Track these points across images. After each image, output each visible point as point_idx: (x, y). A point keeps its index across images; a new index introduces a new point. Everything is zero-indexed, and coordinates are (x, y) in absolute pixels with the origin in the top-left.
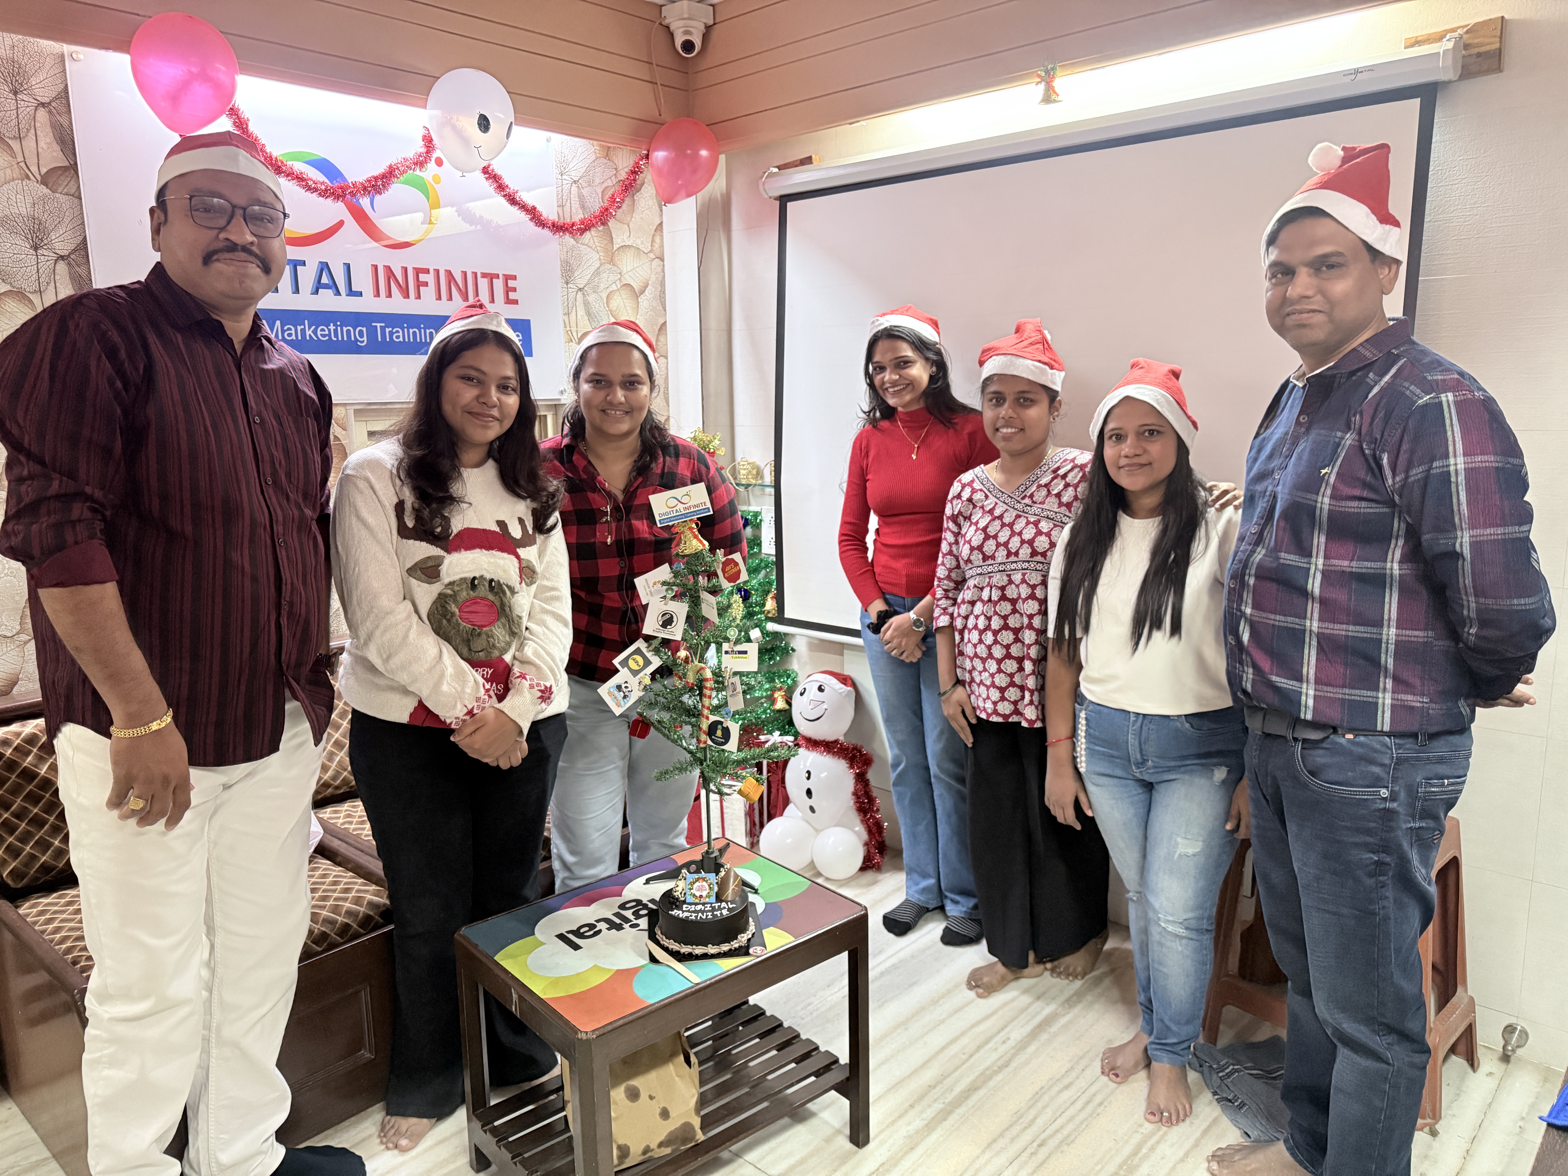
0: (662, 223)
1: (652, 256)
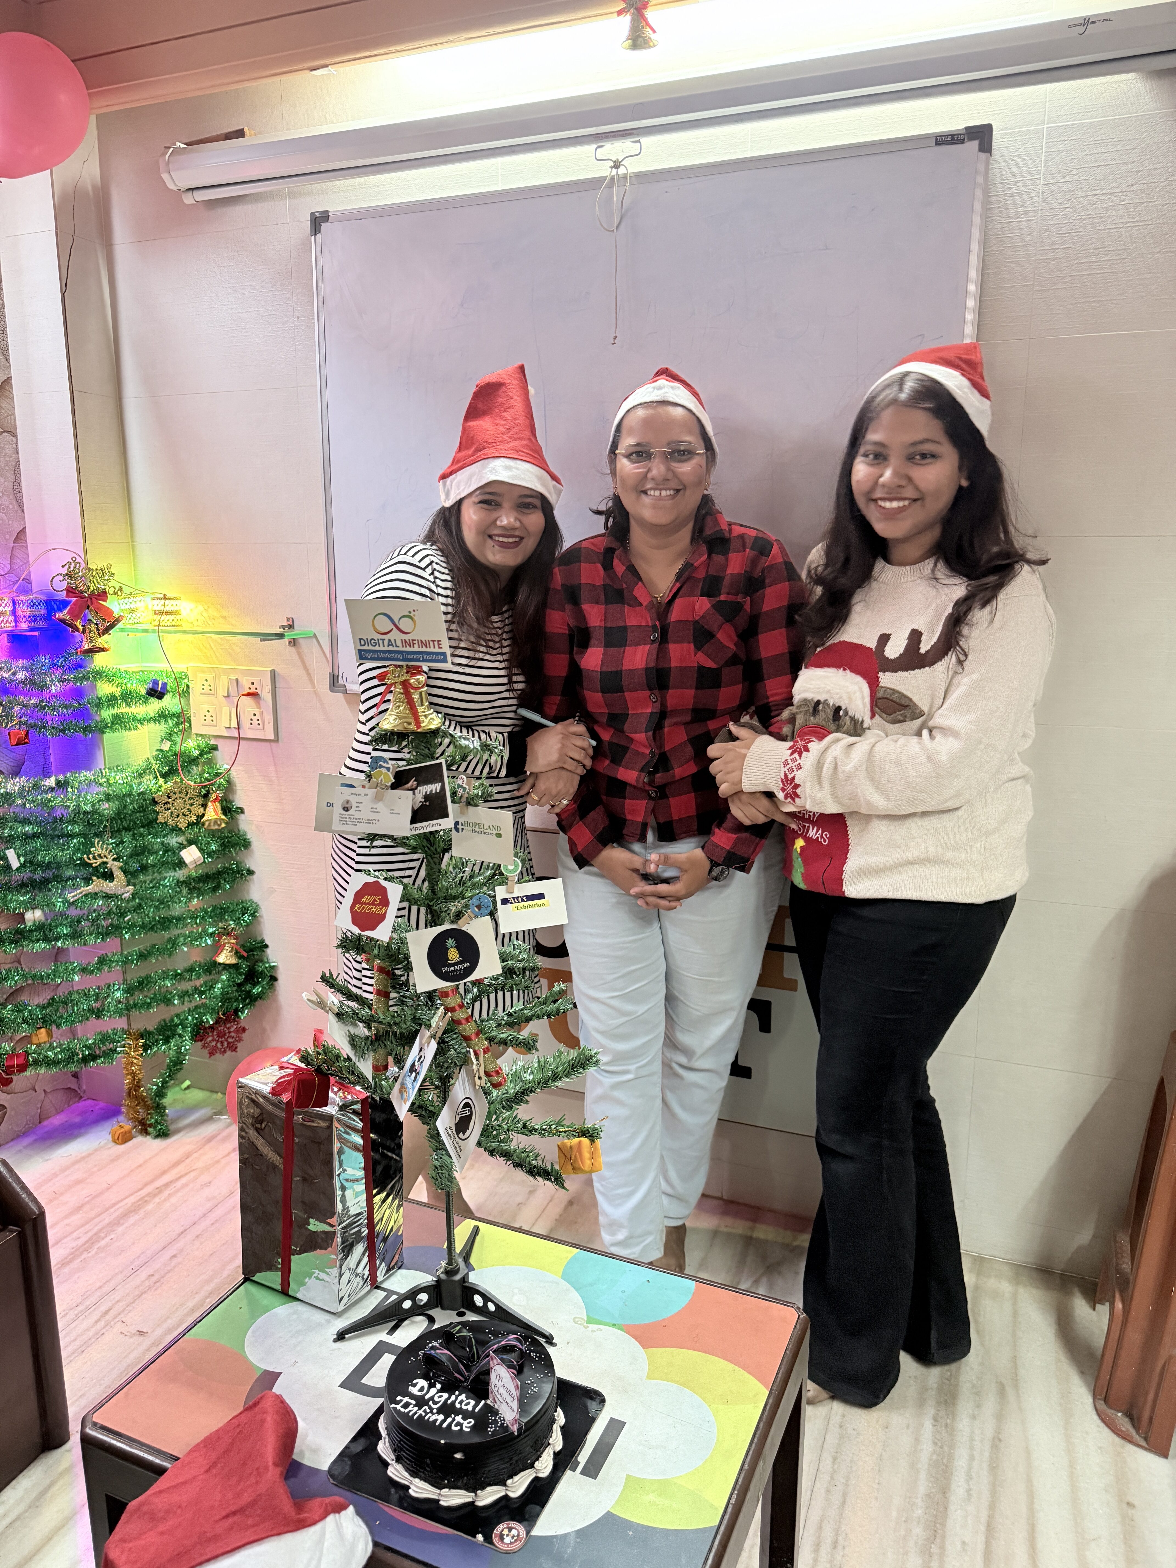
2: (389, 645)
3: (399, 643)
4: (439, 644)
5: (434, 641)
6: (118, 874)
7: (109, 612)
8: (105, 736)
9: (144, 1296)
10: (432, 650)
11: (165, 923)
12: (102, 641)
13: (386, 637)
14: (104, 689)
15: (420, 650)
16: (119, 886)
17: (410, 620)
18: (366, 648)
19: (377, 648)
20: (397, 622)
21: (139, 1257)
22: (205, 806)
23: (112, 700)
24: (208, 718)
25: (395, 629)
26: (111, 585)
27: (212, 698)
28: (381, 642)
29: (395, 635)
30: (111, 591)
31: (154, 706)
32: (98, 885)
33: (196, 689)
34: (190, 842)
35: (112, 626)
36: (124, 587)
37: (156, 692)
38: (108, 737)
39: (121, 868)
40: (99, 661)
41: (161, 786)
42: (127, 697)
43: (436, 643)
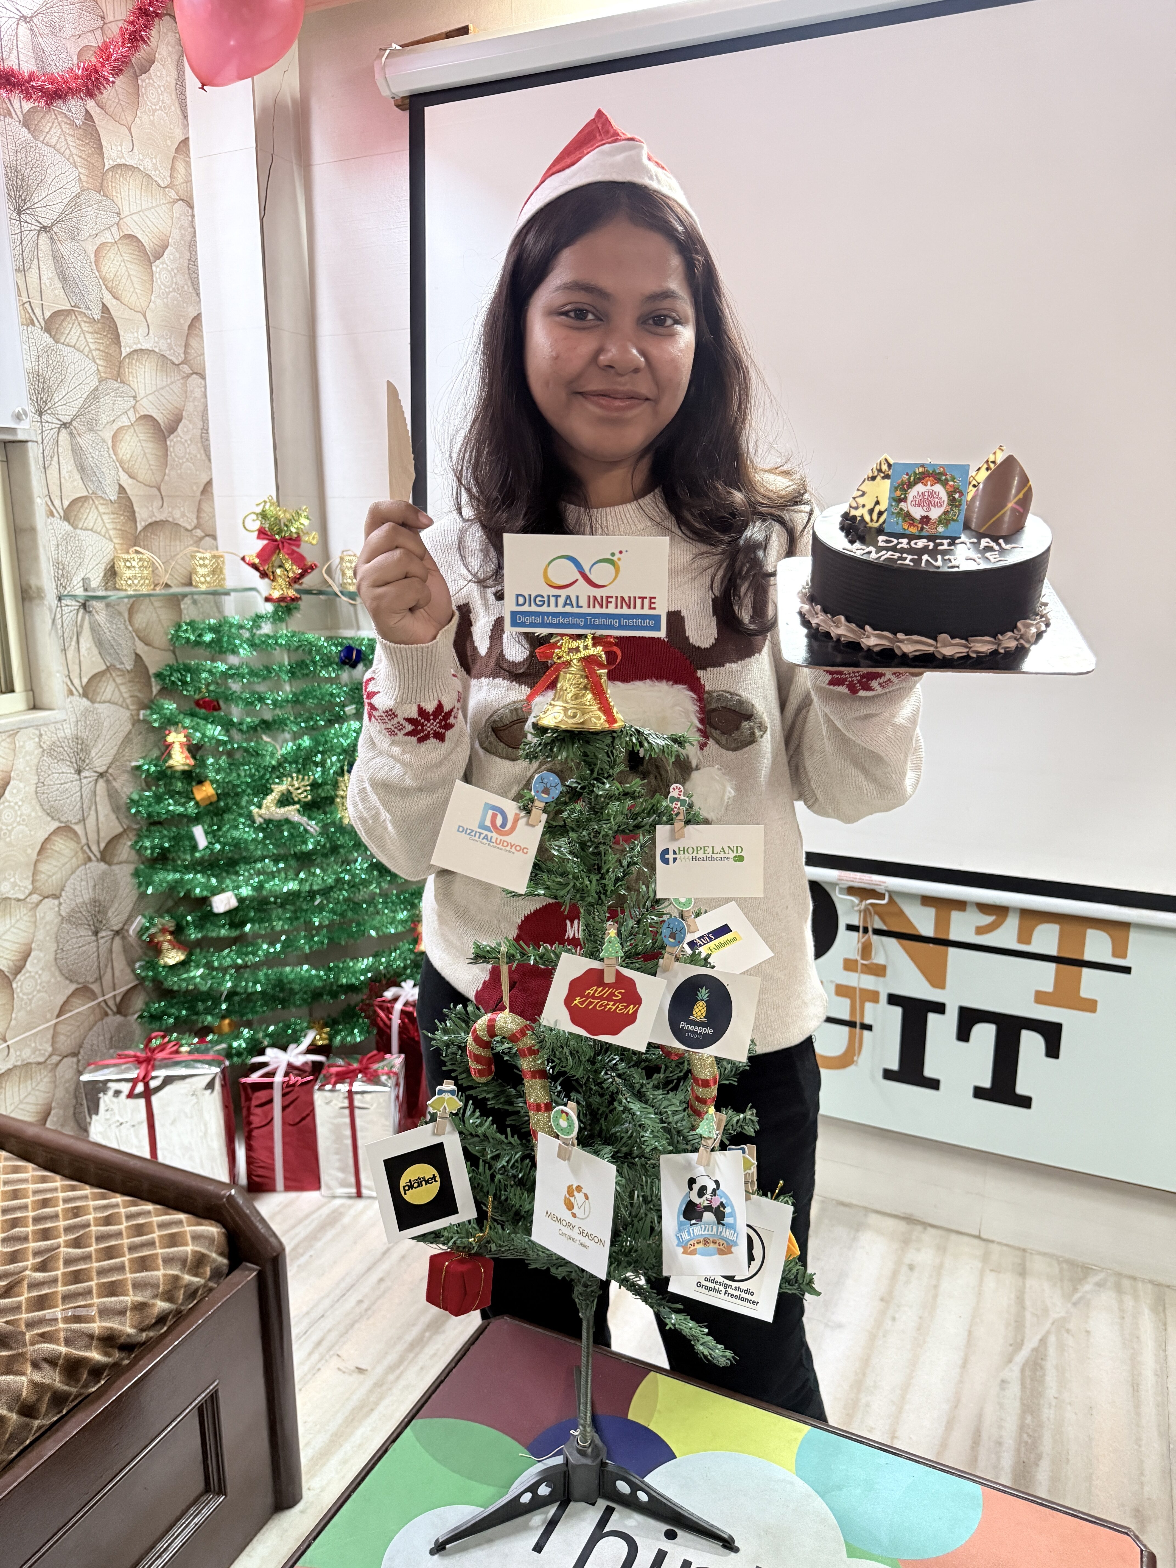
0: (187, 139)
1: (173, 195)
2: (565, 604)
3: (583, 602)
4: (651, 603)
5: (643, 598)
9: (357, 1326)
10: (638, 611)
13: (563, 593)
15: (619, 611)
17: (611, 567)
18: (526, 608)
19: (544, 609)
20: (587, 570)
21: (343, 1279)
25: (581, 580)
28: (552, 600)
29: (582, 590)
37: (350, 660)
43: (646, 602)
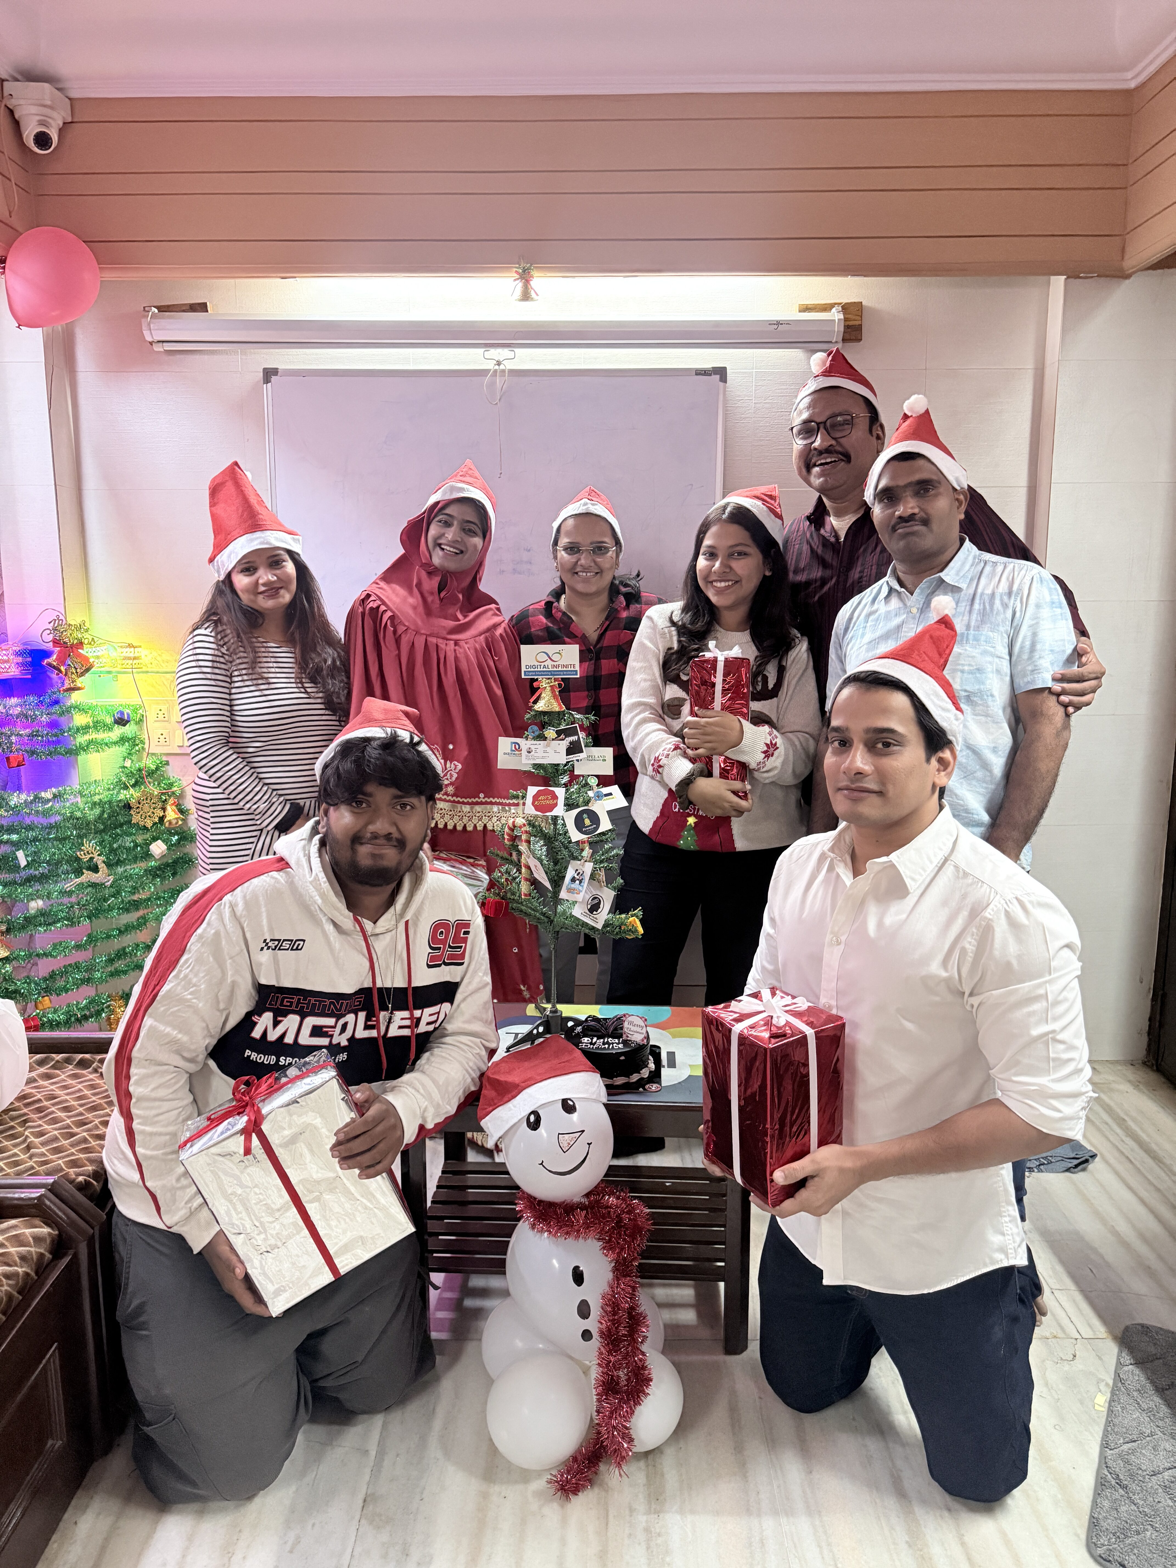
6: (101, 866)
7: (86, 659)
8: (79, 757)
11: (136, 905)
12: (80, 682)
14: (79, 720)
16: (103, 876)
22: (164, 809)
23: (86, 729)
24: (162, 740)
26: (86, 637)
27: (166, 724)
30: (86, 642)
31: (118, 731)
32: (88, 876)
33: (151, 717)
34: (155, 839)
35: (87, 670)
36: (96, 639)
37: (121, 721)
38: (82, 758)
39: (104, 862)
40: (75, 698)
41: (132, 795)
42: (97, 725)
